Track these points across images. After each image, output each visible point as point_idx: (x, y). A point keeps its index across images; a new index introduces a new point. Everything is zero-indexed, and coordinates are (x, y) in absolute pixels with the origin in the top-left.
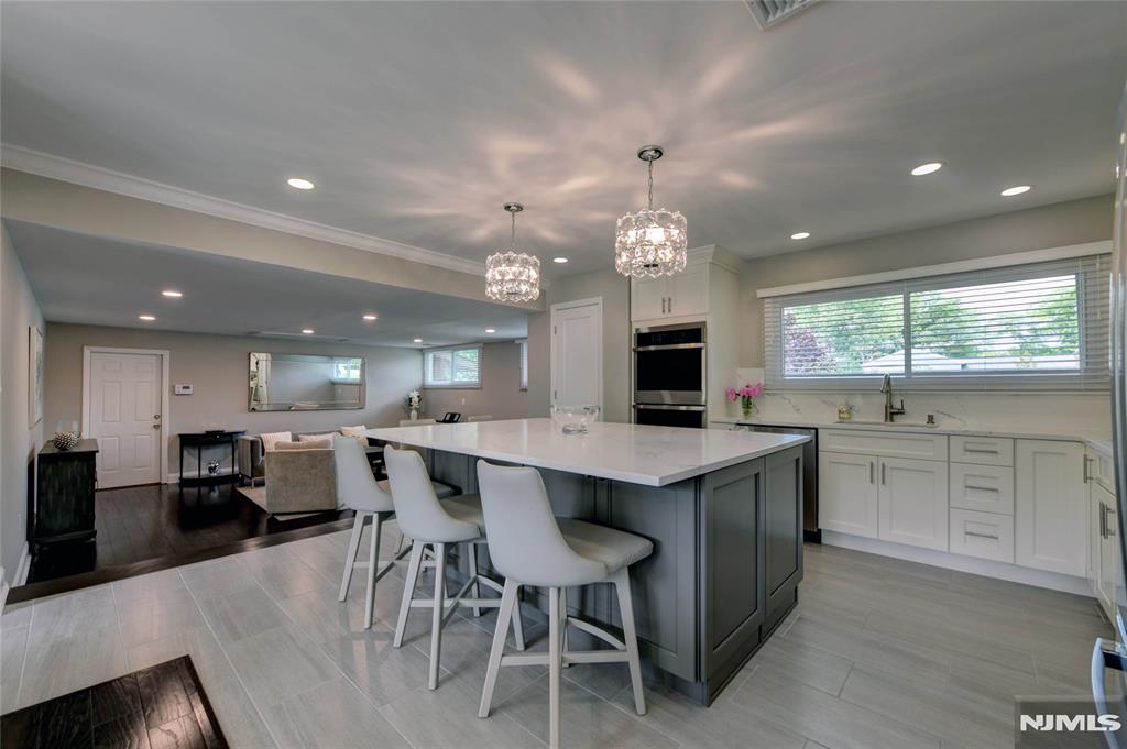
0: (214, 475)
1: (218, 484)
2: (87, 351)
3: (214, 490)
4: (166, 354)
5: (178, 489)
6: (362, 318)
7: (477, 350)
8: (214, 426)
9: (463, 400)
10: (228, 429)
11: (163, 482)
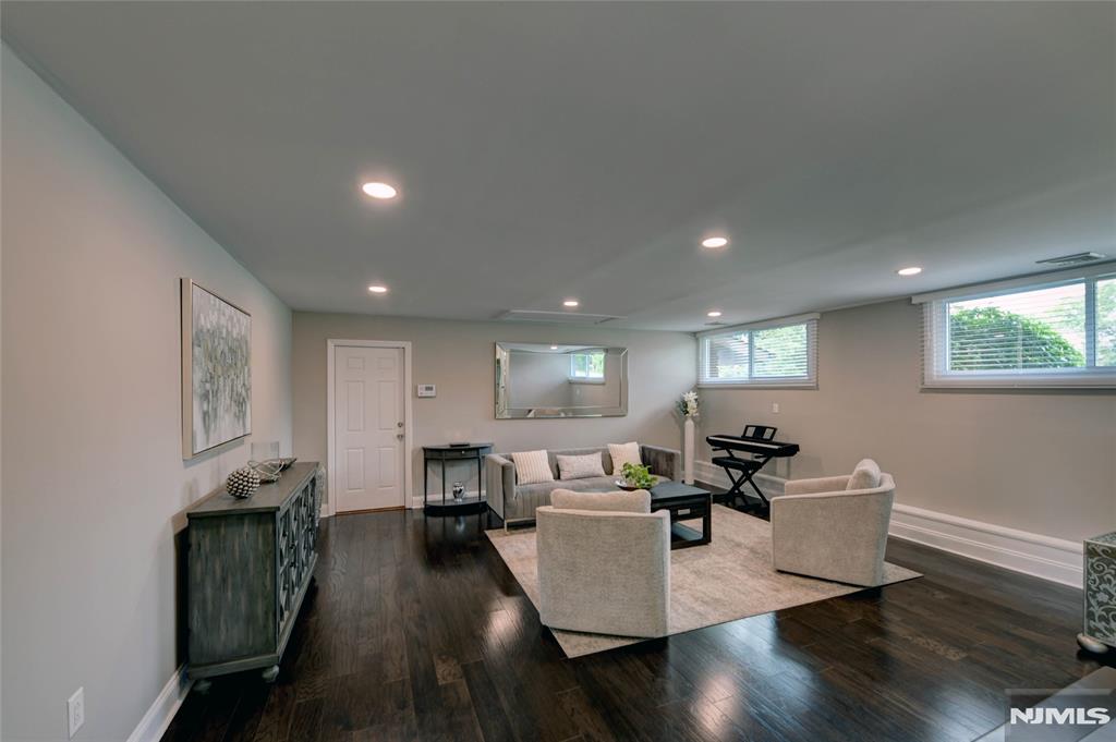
0: (459, 501)
1: (465, 514)
2: (331, 344)
3: (460, 523)
4: (408, 346)
5: (422, 516)
6: (700, 244)
7: (803, 328)
8: (458, 438)
9: (776, 406)
10: (474, 442)
11: (407, 507)
